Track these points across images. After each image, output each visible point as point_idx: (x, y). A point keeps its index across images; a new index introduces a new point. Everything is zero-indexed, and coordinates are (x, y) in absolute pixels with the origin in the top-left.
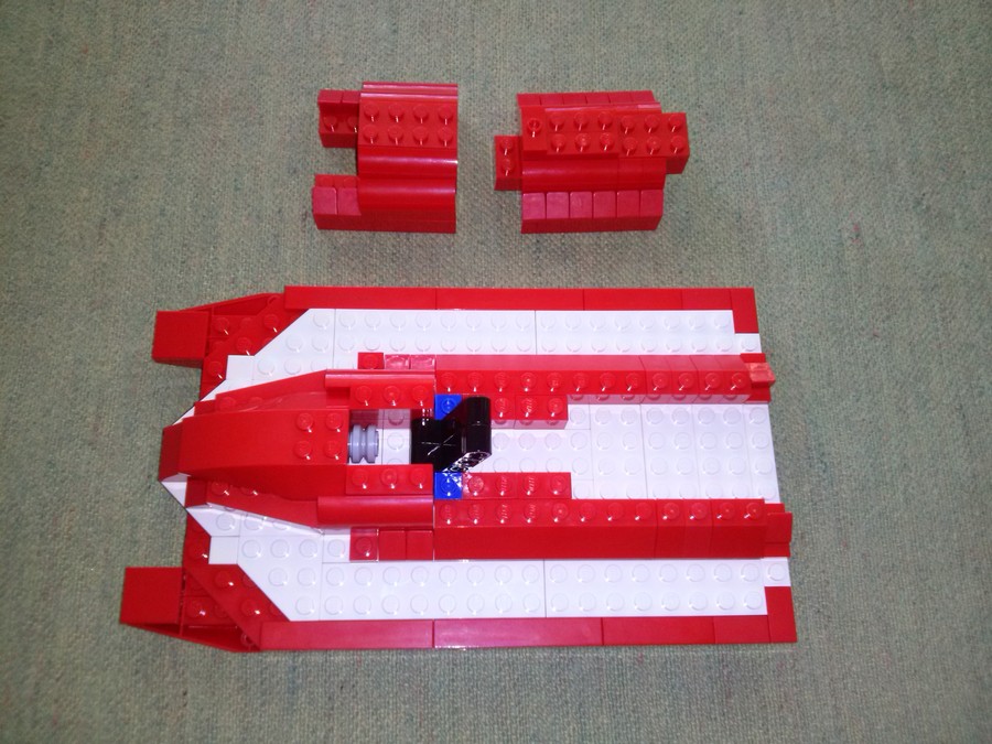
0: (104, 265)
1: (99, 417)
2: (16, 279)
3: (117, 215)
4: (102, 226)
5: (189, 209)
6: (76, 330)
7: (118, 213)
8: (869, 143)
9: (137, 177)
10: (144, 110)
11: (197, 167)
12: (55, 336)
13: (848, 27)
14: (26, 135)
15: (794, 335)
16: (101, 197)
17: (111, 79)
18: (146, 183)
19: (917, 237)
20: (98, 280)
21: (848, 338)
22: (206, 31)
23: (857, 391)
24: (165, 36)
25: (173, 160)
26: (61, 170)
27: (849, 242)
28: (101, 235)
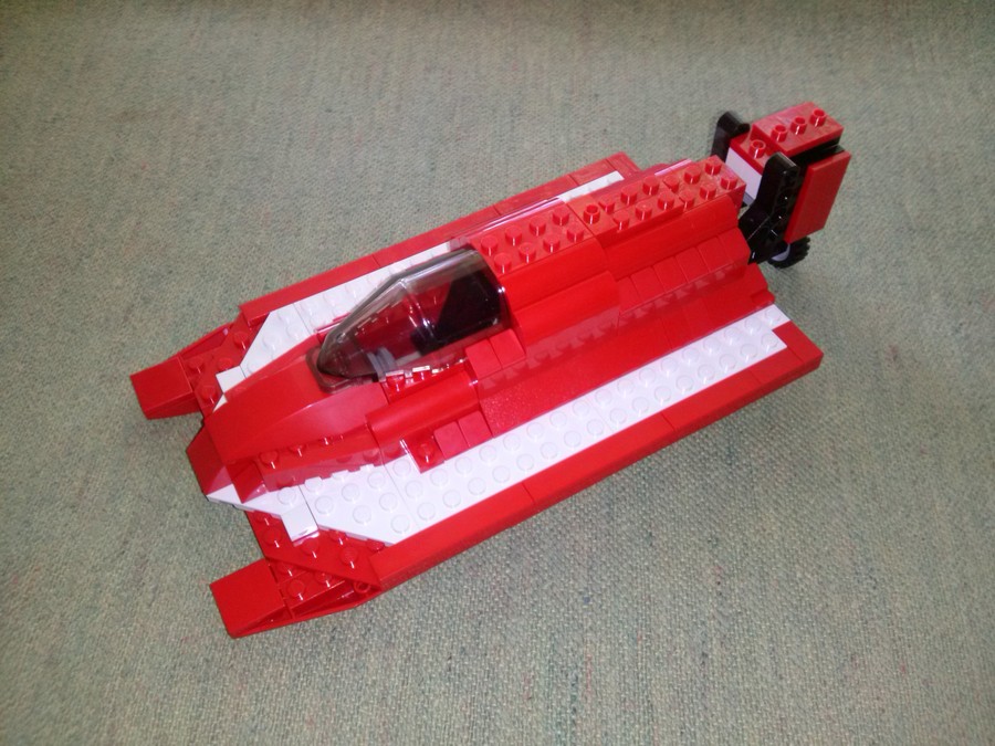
0: (123, 344)
1: (86, 482)
2: (33, 351)
3: (146, 303)
4: (129, 310)
5: (216, 302)
6: (81, 399)
7: (146, 301)
8: (900, 277)
9: (171, 272)
10: (189, 218)
11: (231, 267)
12: (58, 404)
13: (871, 180)
14: (73, 231)
15: (833, 448)
16: (133, 286)
17: (162, 191)
18: (178, 278)
19: (959, 361)
20: (113, 357)
21: (893, 454)
22: (256, 159)
23: (906, 507)
24: (218, 161)
25: (209, 260)
26: (100, 261)
27: (887, 363)
28: (126, 319)
